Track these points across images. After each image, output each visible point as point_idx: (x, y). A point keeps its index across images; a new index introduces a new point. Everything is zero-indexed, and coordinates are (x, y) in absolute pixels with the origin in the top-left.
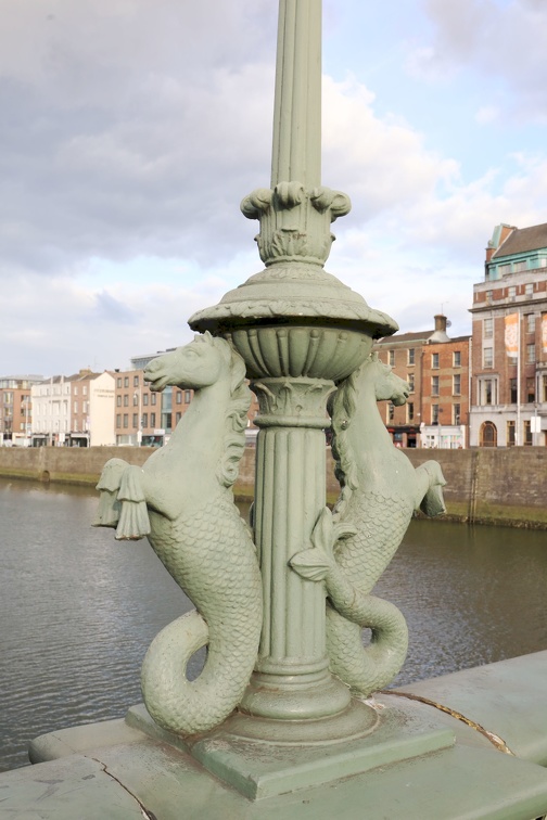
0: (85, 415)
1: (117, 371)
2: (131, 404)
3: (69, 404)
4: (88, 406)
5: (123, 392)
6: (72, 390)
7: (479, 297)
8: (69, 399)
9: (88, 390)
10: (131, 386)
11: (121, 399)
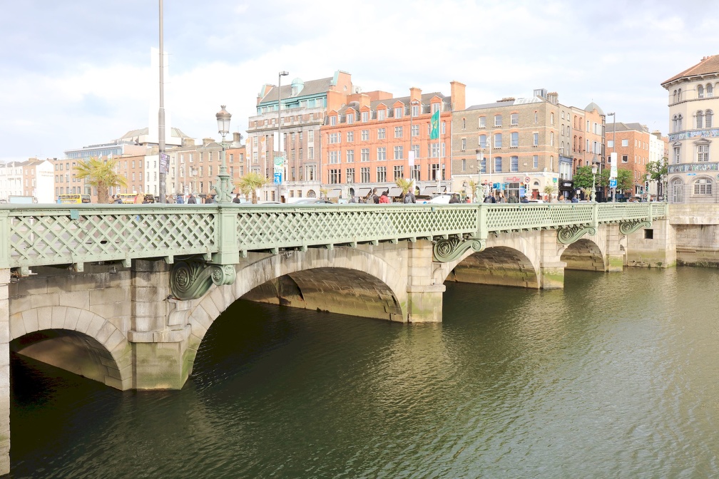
0: (34, 188)
1: (55, 159)
2: (65, 181)
3: (22, 181)
4: (35, 183)
5: (59, 173)
6: (24, 172)
7: (251, 124)
8: (22, 177)
9: (35, 171)
10: (64, 169)
11: (58, 177)
